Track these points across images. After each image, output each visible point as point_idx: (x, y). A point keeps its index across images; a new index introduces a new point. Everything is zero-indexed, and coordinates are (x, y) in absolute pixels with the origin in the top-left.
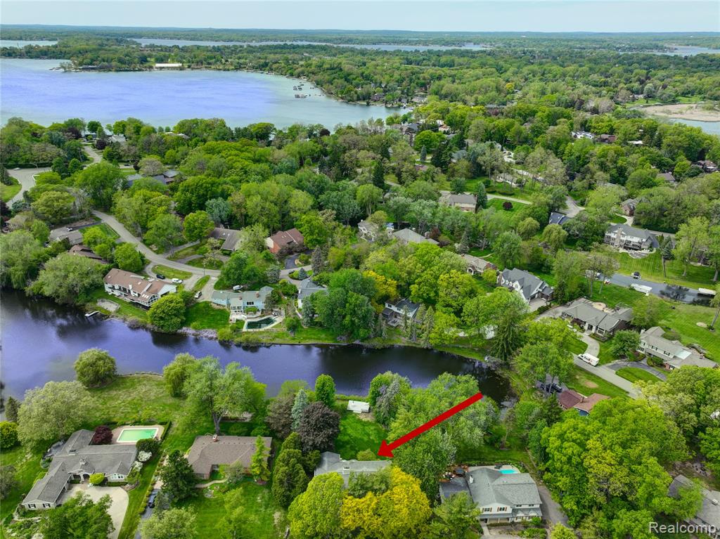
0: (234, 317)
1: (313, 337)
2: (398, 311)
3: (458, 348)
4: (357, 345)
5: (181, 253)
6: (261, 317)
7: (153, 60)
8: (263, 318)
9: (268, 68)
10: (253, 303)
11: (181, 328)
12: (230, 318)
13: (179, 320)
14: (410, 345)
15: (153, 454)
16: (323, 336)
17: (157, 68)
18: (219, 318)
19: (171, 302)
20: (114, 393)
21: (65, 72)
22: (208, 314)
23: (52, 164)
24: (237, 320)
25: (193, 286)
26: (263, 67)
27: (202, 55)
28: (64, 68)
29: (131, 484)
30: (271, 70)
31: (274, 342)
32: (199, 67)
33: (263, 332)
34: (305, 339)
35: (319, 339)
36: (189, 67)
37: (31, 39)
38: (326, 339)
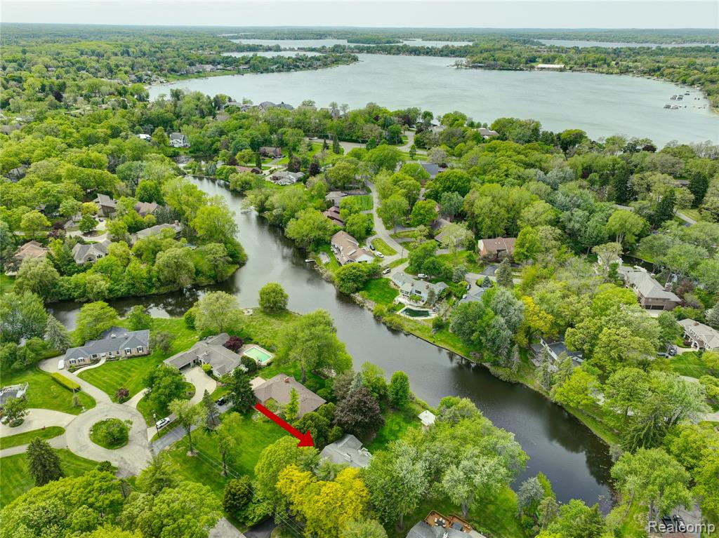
0: (400, 299)
1: (450, 342)
2: (550, 352)
3: (594, 419)
4: (485, 367)
5: (402, 234)
6: (422, 307)
7: (540, 60)
8: (422, 310)
9: (658, 73)
10: (420, 293)
11: (354, 293)
12: (395, 299)
13: (355, 285)
14: (541, 392)
15: (249, 370)
16: (460, 345)
17: (538, 68)
18: (388, 295)
19: (354, 269)
20: (273, 320)
21: (458, 68)
22: (383, 289)
23: (367, 141)
24: (400, 303)
25: (388, 263)
26: (653, 72)
27: (592, 57)
28: (458, 65)
29: (223, 383)
30: (662, 75)
31: (412, 332)
32: (581, 69)
33: (412, 321)
34: (441, 341)
35: (454, 346)
36: (571, 68)
37: (455, 41)
38: (460, 349)
